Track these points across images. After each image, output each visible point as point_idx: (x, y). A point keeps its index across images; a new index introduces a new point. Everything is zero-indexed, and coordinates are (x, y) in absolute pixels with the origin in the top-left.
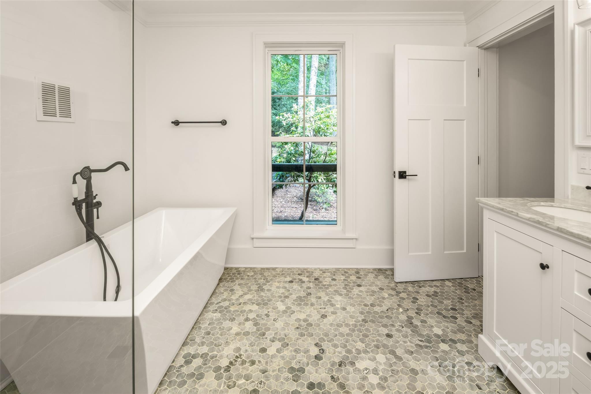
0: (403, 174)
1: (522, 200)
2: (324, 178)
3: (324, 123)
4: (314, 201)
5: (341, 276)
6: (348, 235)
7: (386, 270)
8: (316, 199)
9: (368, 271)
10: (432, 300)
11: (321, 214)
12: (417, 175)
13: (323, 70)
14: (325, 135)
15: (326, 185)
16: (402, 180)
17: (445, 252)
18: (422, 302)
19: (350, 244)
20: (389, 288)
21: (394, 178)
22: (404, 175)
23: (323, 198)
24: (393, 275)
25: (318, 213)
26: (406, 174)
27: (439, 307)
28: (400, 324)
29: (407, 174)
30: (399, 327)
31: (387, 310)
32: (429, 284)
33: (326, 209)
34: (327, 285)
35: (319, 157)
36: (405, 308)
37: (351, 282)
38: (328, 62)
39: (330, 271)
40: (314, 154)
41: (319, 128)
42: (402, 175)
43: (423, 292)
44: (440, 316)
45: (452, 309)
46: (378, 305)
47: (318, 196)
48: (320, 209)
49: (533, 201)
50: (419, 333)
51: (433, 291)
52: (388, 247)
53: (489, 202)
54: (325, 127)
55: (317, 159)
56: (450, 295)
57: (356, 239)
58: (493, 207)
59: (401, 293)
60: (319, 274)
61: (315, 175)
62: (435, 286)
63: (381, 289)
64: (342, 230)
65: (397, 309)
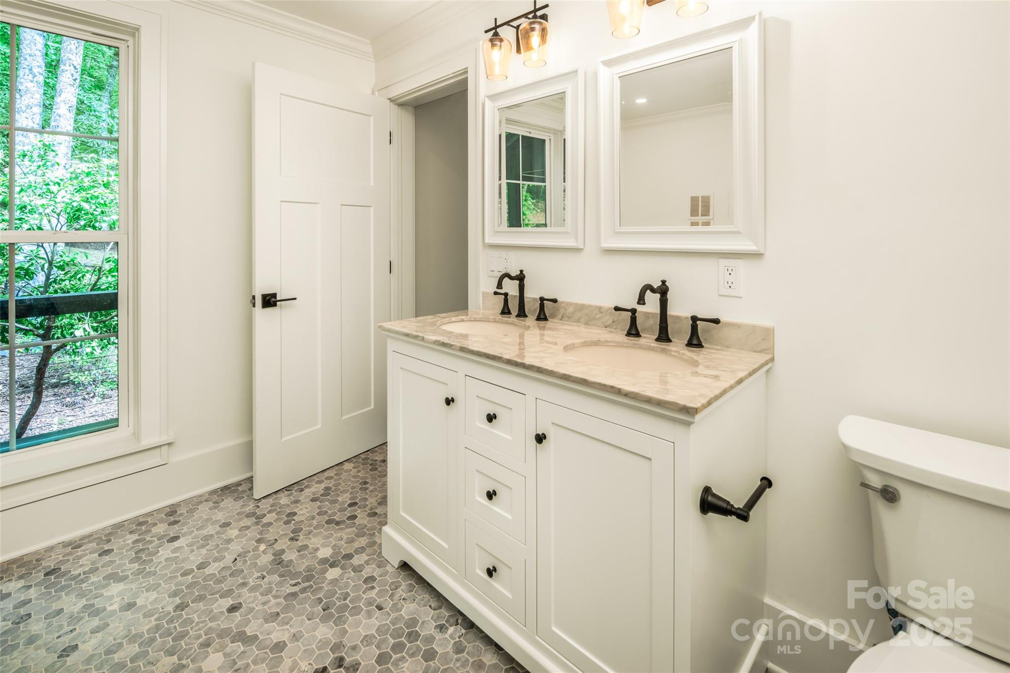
0: (270, 299)
1: (432, 319)
2: (93, 327)
3: (91, 198)
4: (67, 384)
5: (129, 536)
6: (146, 443)
7: (239, 484)
8: (72, 378)
9: (194, 503)
10: (320, 504)
11: (87, 410)
12: (295, 299)
13: (104, 79)
14: (94, 227)
15: (102, 340)
16: (269, 310)
17: (343, 418)
18: (303, 514)
19: (153, 459)
20: (241, 517)
21: (253, 308)
22: (271, 301)
23: (94, 372)
24: (251, 489)
25: (78, 409)
26: (276, 299)
27: (330, 512)
28: (259, 574)
29: (278, 299)
30: (256, 581)
31: (233, 560)
32: (317, 480)
33: (104, 397)
34: (84, 573)
35: (79, 279)
36: (270, 541)
37: (153, 539)
38: (115, 63)
39: (95, 536)
40: (63, 272)
41: (77, 211)
42: (269, 301)
43: (306, 497)
44: (331, 525)
45: (350, 505)
46: (216, 560)
47: (81, 369)
48: (84, 399)
49: (444, 318)
50: (293, 572)
51: (322, 490)
52: (242, 440)
53: (394, 328)
54: (97, 207)
55: (72, 282)
56: (349, 483)
57: (169, 444)
58: (397, 333)
59: (265, 515)
60: (61, 556)
61: (66, 321)
62: (327, 478)
63: (226, 525)
64: (134, 434)
65: (256, 549)
